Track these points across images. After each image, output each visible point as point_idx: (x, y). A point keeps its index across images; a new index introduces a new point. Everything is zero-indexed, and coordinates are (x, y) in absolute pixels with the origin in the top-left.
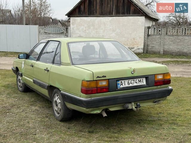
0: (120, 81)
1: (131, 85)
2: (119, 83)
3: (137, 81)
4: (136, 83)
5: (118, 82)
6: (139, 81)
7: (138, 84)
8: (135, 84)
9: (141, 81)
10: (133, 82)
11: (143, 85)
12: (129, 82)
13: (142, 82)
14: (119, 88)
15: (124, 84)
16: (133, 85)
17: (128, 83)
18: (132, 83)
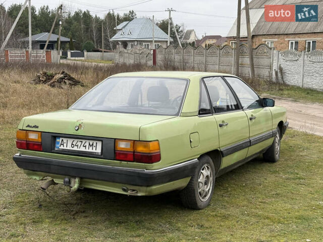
0: (61, 139)
1: (75, 148)
2: (59, 142)
3: (87, 144)
4: (84, 146)
5: (58, 140)
6: (89, 144)
7: (87, 150)
8: (82, 149)
9: (93, 145)
10: (79, 144)
11: (95, 153)
12: (74, 143)
13: (94, 148)
14: (56, 149)
15: (65, 145)
16: (78, 149)
17: (72, 144)
18: (78, 146)
